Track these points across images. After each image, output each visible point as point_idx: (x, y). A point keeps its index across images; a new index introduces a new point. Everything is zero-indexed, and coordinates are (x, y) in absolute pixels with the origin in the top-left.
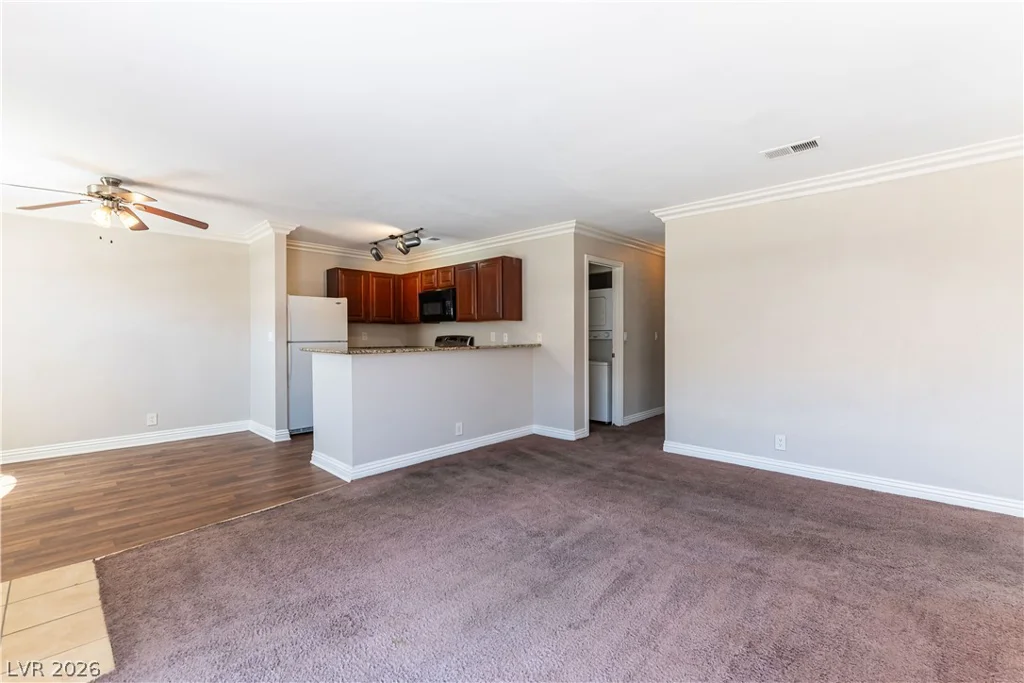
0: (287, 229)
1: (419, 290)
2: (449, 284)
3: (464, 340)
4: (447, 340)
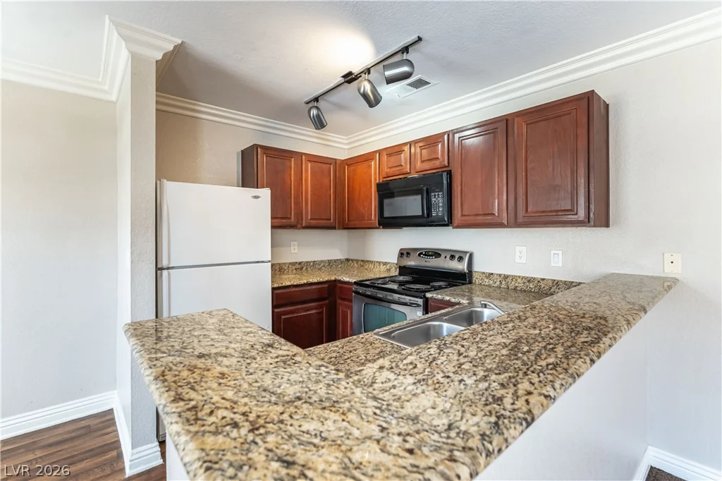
1: (375, 179)
2: (437, 163)
3: (457, 257)
4: (419, 255)
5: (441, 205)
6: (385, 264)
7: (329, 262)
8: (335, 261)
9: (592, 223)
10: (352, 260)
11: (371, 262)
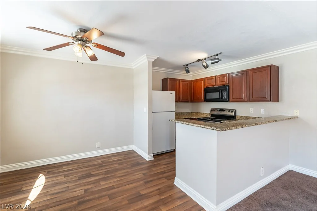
0: (156, 57)
1: (203, 87)
2: (225, 83)
3: (231, 111)
4: (218, 110)
5: (226, 95)
6: (205, 113)
7: (186, 113)
8: (188, 113)
9: (271, 101)
10: (194, 113)
11: (201, 113)
